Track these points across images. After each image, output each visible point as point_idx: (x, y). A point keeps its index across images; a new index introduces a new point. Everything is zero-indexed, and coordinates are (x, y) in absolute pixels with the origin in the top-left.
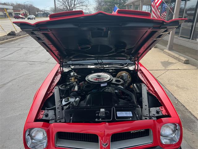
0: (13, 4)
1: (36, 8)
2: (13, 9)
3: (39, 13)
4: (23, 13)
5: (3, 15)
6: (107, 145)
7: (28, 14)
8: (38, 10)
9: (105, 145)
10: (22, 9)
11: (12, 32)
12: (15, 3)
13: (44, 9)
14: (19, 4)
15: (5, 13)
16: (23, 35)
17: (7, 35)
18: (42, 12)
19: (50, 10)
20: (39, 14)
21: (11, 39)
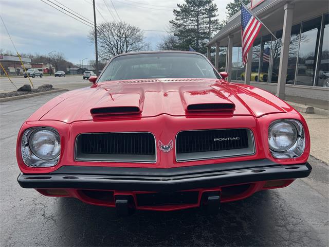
0: (33, 57)
1: (68, 63)
2: (31, 64)
3: (71, 69)
4: (47, 69)
5: (15, 73)
6: (169, 149)
7: (55, 71)
8: (70, 65)
9: (166, 148)
10: (45, 64)
11: (25, 85)
12: (35, 55)
13: (79, 64)
14: (41, 57)
15: (18, 69)
16: (43, 91)
17: (18, 90)
18: (77, 67)
19: (89, 65)
20: (72, 71)
21: (23, 95)
